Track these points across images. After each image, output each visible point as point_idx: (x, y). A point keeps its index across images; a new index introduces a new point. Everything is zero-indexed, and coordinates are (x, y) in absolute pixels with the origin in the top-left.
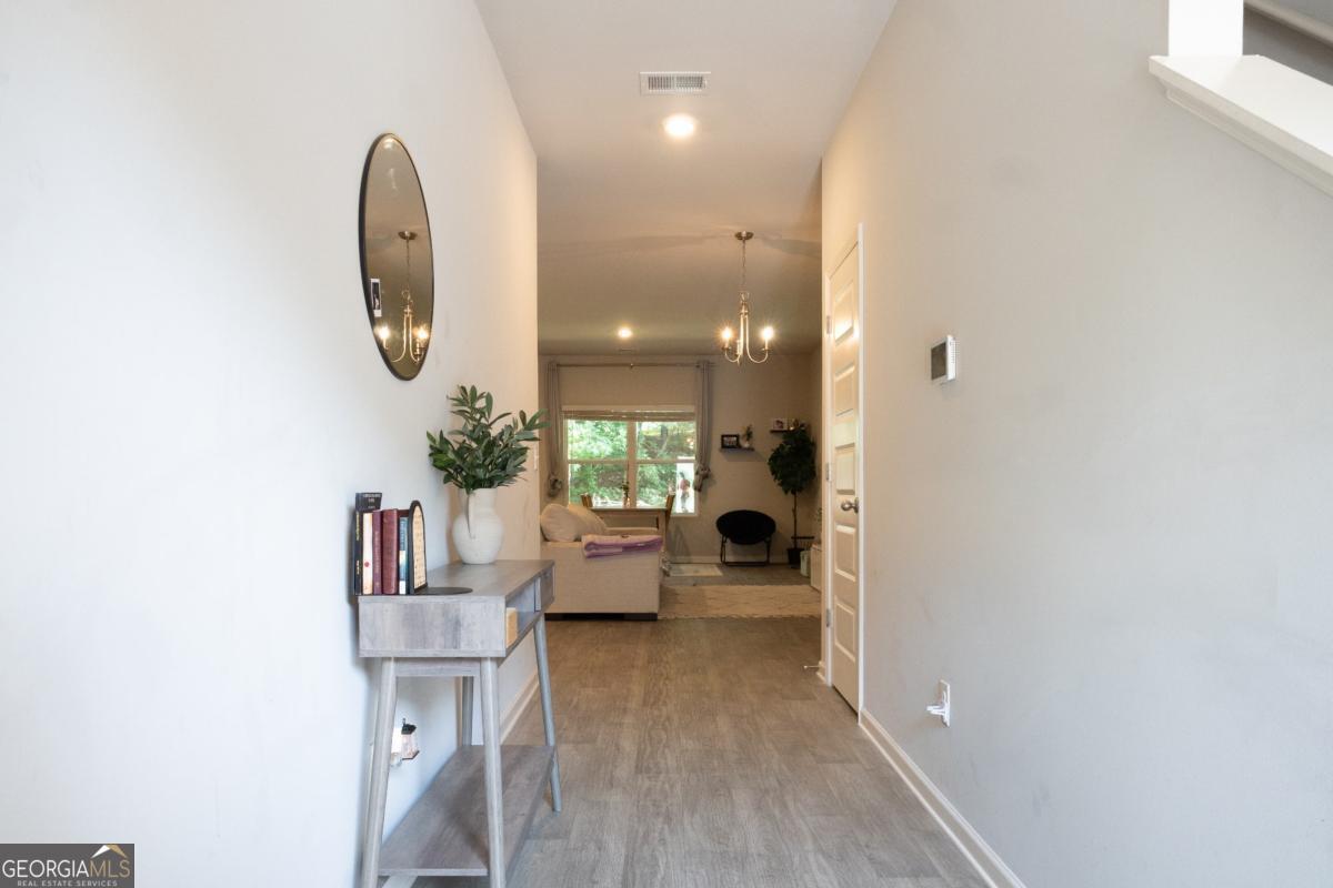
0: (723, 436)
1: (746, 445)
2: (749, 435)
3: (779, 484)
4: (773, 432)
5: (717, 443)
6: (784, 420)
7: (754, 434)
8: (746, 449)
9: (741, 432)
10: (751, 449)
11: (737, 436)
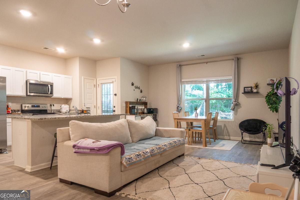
0: (245, 88)
1: (255, 91)
2: (257, 86)
3: (269, 108)
4: (268, 84)
5: (242, 90)
6: (275, 80)
7: (260, 86)
8: (255, 93)
9: (253, 85)
10: (257, 93)
11: (251, 87)
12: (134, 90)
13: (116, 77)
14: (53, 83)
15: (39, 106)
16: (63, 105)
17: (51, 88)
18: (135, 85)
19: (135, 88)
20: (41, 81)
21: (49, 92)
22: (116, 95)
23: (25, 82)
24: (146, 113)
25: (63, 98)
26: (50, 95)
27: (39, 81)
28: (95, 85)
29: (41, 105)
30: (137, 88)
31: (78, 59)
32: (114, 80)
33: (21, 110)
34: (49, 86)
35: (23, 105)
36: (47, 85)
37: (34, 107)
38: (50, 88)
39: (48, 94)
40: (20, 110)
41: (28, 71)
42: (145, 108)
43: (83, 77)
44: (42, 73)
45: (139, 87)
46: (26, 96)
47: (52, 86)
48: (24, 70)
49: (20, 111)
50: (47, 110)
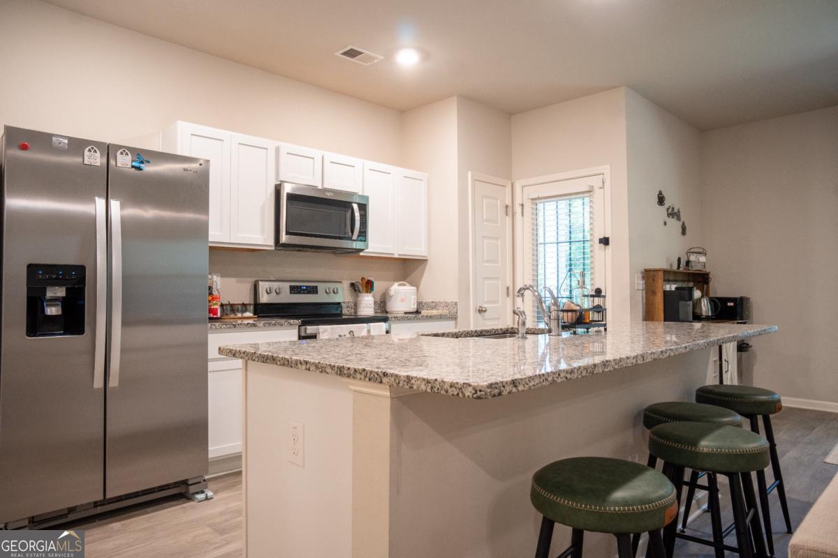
12: (665, 224)
13: (606, 169)
14: (367, 198)
15: (313, 290)
16: (396, 284)
17: (361, 215)
18: (667, 203)
19: (669, 215)
20: (325, 190)
21: (352, 232)
22: (605, 241)
23: (271, 190)
24: (708, 319)
25: (396, 256)
26: (357, 245)
27: (320, 187)
28: (507, 207)
29: (321, 287)
30: (673, 214)
31: (456, 103)
32: (596, 182)
33: (252, 302)
34: (355, 206)
35: (263, 286)
36: (346, 205)
37: (299, 293)
38: (357, 215)
39: (350, 239)
40: (250, 305)
41: (286, 147)
42: (702, 296)
43: (470, 173)
44: (330, 156)
45: (679, 211)
46: (273, 248)
47: (363, 207)
48: (271, 144)
49: (252, 307)
50: (339, 303)
